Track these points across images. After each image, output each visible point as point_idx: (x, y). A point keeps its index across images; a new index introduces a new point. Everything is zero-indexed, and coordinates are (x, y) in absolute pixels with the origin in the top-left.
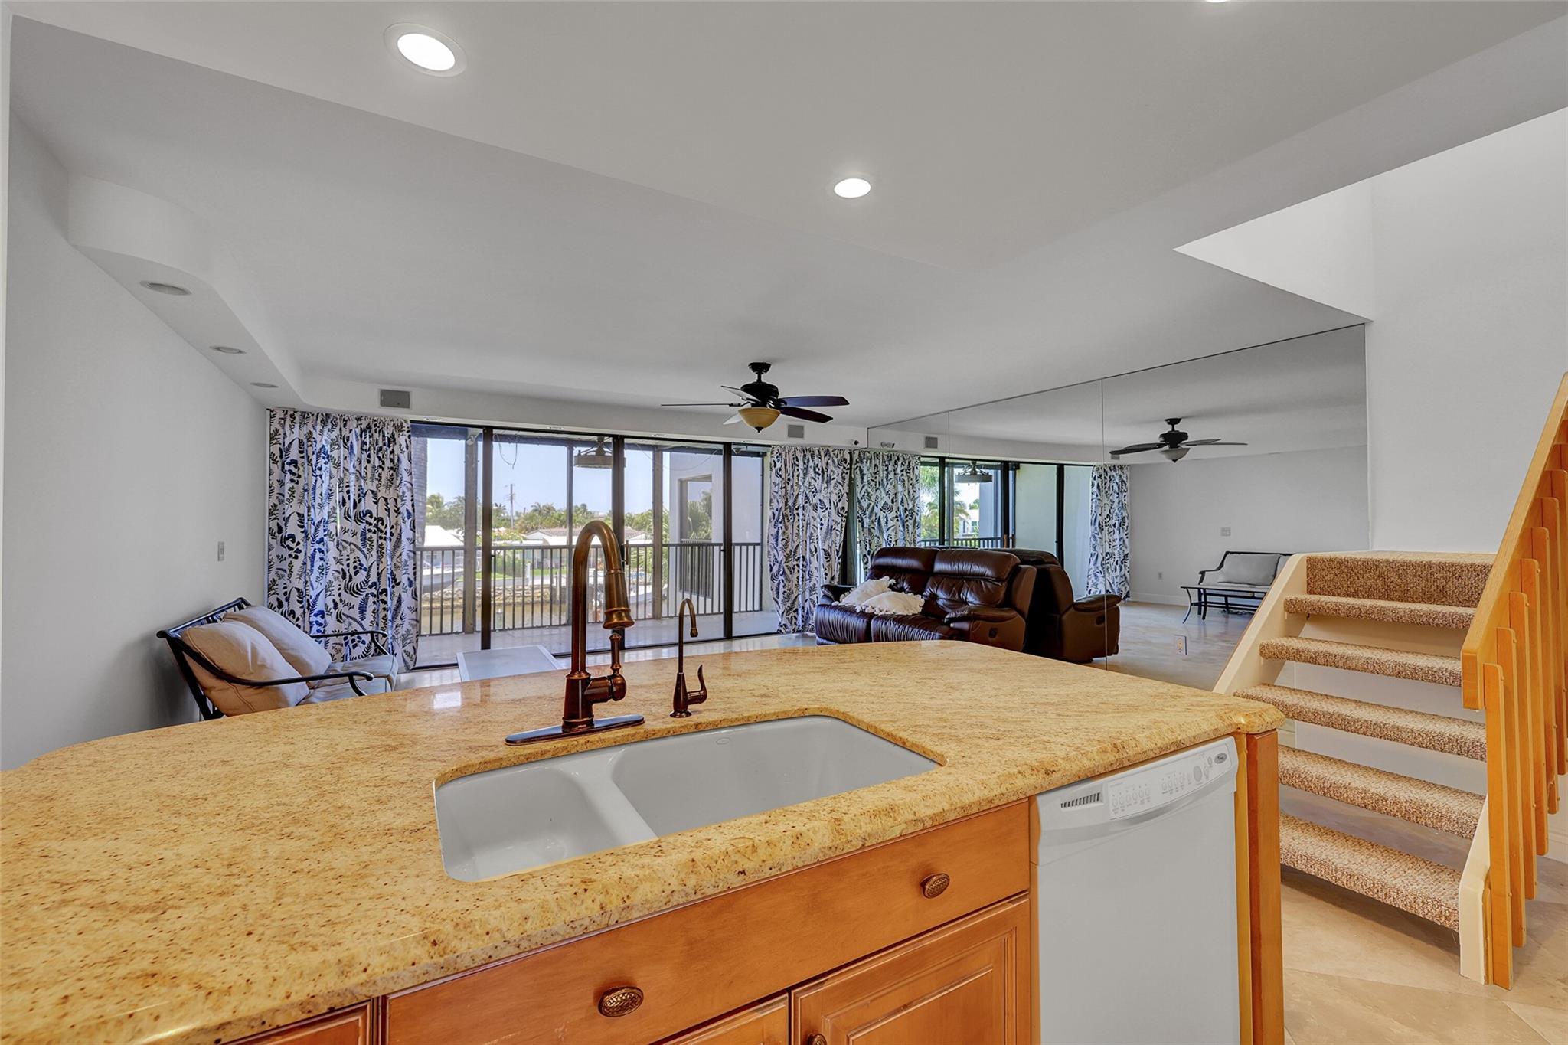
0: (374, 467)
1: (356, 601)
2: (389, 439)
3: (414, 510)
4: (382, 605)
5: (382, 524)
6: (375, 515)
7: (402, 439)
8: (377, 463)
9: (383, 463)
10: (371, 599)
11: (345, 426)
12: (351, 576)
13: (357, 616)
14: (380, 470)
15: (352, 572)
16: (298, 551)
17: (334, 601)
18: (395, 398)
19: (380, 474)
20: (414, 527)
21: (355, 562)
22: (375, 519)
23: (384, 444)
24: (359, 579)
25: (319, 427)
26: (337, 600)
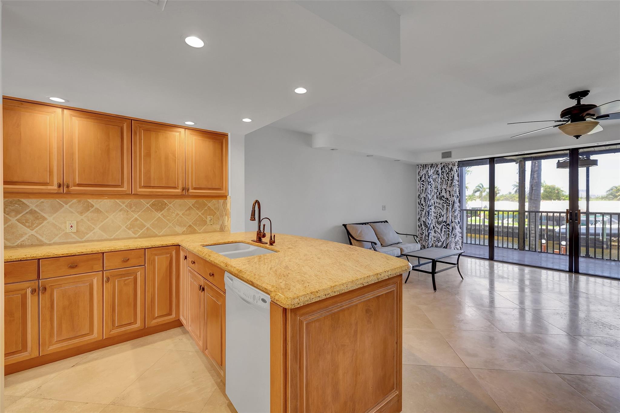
0: (445, 180)
1: (440, 227)
2: (450, 169)
3: (460, 195)
4: (447, 230)
5: (448, 200)
6: (445, 197)
7: (455, 168)
8: (447, 178)
9: (449, 178)
10: (444, 227)
11: (437, 167)
12: (438, 218)
13: (440, 232)
14: (447, 181)
15: (439, 217)
16: (424, 209)
17: (433, 226)
18: (447, 155)
19: (448, 182)
20: (460, 201)
21: (439, 213)
22: (445, 199)
23: (449, 171)
24: (440, 219)
25: (430, 169)
26: (434, 226)
